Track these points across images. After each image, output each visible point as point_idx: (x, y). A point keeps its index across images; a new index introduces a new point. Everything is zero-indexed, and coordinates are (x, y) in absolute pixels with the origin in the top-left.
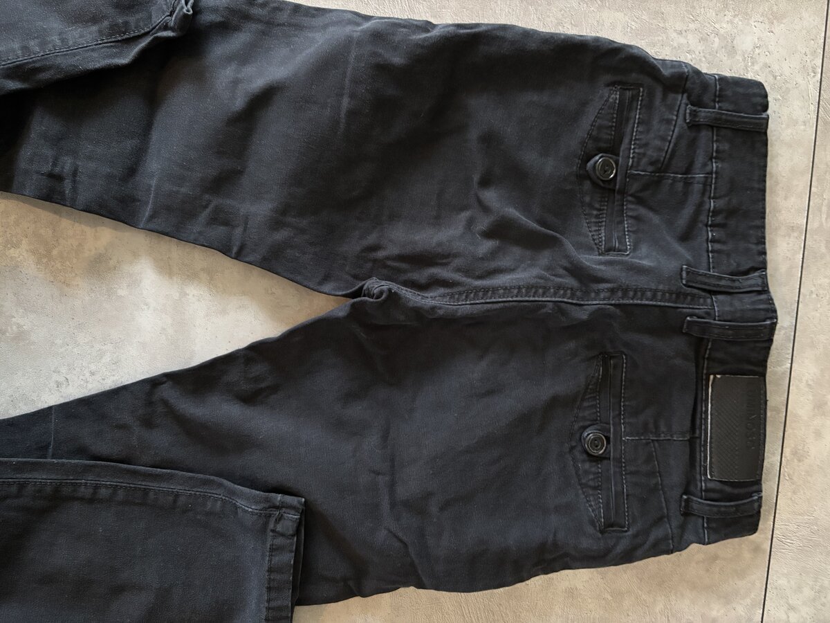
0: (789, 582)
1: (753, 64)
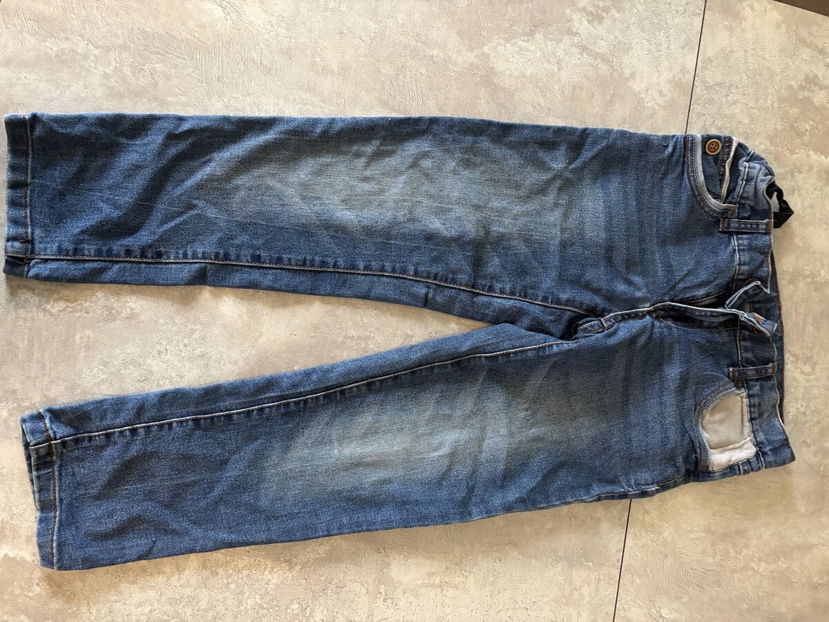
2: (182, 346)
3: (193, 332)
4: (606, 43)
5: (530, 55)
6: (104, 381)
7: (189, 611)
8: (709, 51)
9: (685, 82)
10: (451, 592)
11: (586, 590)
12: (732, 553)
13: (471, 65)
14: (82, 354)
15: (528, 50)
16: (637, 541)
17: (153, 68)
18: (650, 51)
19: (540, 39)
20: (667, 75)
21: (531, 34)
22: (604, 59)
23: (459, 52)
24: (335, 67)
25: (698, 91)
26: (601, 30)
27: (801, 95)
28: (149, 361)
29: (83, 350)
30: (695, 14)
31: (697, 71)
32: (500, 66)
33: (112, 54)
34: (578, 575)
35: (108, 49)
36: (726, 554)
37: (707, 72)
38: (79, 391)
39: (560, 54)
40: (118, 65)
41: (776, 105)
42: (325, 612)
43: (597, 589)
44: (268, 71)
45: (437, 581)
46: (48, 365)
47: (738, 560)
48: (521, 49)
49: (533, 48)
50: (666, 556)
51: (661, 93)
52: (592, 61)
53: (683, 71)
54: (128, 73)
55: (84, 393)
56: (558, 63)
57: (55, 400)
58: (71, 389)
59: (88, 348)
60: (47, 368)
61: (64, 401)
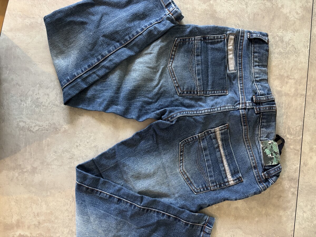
0: (303, 204)
1: (289, 45)
2: (86, 143)
3: (90, 137)
6: (55, 159)
9: (308, 7)
13: (205, 10)
20: (299, 4)
23: (199, 4)
28: (73, 150)
29: (46, 146)
32: (218, 9)
38: (46, 164)
46: (33, 153)
51: (297, 13)
53: (307, 2)
55: (48, 164)
56: (246, 4)
57: (36, 168)
58: (42, 163)
59: (48, 145)
60: (33, 155)
61: (40, 168)
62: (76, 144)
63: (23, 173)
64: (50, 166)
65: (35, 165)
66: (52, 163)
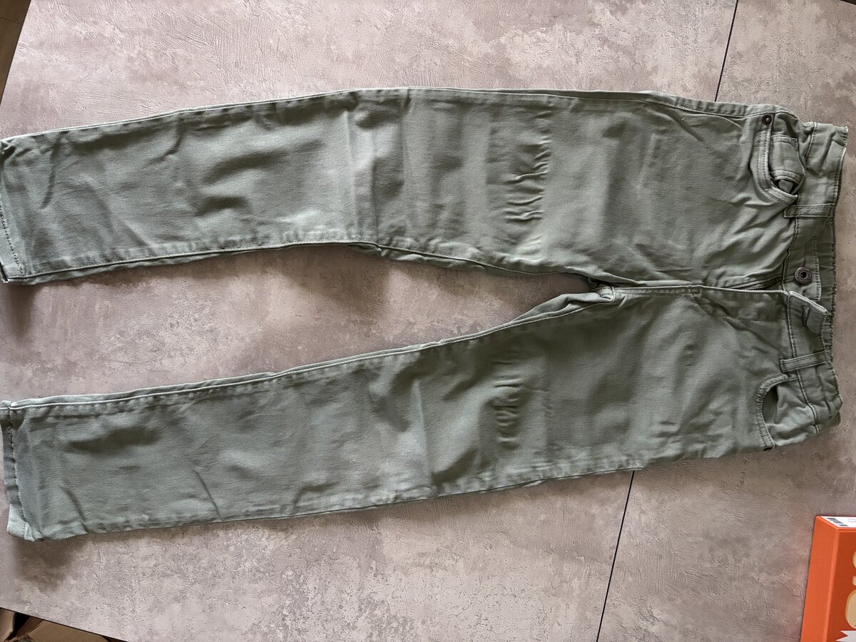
2: (192, 320)
3: (203, 308)
4: (629, 35)
5: (548, 46)
6: (120, 349)
7: (191, 568)
8: (740, 44)
9: (711, 77)
10: (440, 574)
11: (575, 583)
12: (731, 560)
13: (487, 55)
14: (101, 323)
15: (545, 41)
16: (632, 540)
17: (174, 53)
18: (675, 44)
19: (559, 30)
20: (692, 69)
21: (550, 25)
22: (626, 51)
23: (475, 41)
24: (349, 55)
25: (724, 87)
26: (624, 21)
27: (838, 94)
28: (162, 333)
29: (102, 319)
30: (726, 6)
31: (725, 65)
32: (516, 57)
33: (137, 38)
34: (568, 568)
35: (133, 34)
36: (724, 562)
37: (736, 67)
38: (97, 356)
39: (580, 45)
40: (142, 49)
41: (809, 103)
42: (318, 581)
43: (587, 583)
44: (284, 57)
45: (428, 562)
46: (70, 331)
47: (737, 569)
48: (539, 39)
49: (552, 39)
50: (661, 557)
52: (613, 53)
53: (710, 65)
54: (151, 57)
55: (102, 359)
56: (577, 55)
57: (75, 364)
58: (90, 354)
59: (106, 317)
60: (69, 335)
61: (84, 365)
62: (170, 320)
63: (45, 371)
64: (106, 363)
65: (73, 358)
66: (112, 357)
